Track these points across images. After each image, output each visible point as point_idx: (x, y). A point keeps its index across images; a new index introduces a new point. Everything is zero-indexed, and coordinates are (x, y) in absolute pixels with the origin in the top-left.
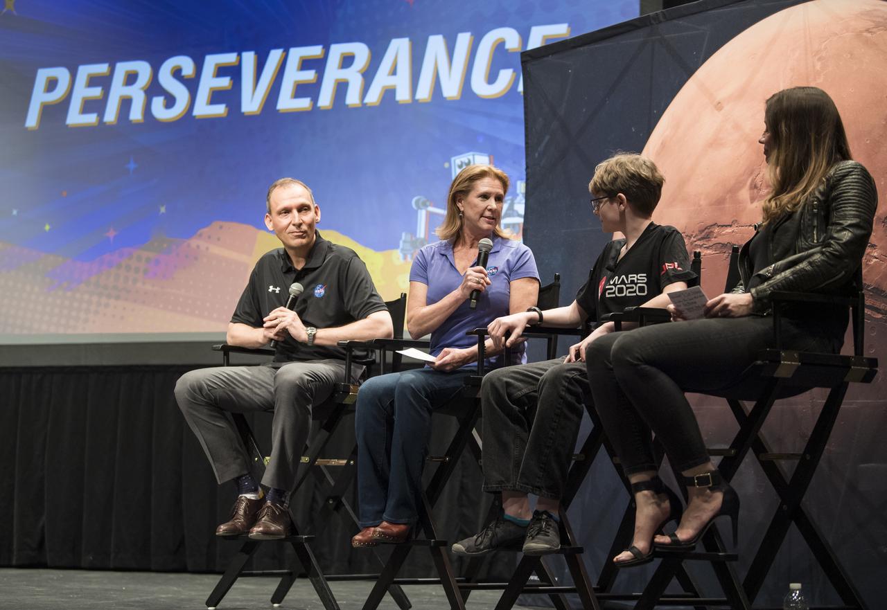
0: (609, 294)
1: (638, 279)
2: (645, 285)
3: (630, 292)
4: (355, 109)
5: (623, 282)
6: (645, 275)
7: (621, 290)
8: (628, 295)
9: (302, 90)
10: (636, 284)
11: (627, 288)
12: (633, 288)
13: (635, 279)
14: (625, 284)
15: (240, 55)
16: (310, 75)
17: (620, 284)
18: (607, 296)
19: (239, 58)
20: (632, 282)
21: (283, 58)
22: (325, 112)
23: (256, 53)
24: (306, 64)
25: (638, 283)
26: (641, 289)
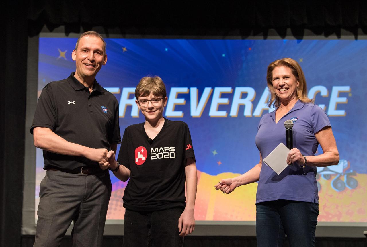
0: (153, 158)
1: (170, 150)
2: (174, 153)
3: (166, 157)
4: (248, 118)
5: (161, 151)
6: (174, 147)
7: (160, 156)
8: (165, 158)
9: (221, 107)
10: (169, 152)
11: (164, 154)
12: (167, 154)
13: (169, 149)
14: (163, 152)
15: (189, 89)
16: (225, 101)
17: (160, 152)
18: (152, 159)
19: (188, 90)
20: (167, 151)
21: (211, 92)
22: (234, 119)
23: (198, 88)
24: (223, 95)
25: (170, 152)
26: (172, 155)
